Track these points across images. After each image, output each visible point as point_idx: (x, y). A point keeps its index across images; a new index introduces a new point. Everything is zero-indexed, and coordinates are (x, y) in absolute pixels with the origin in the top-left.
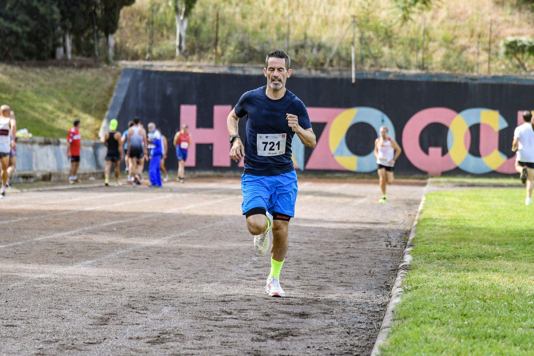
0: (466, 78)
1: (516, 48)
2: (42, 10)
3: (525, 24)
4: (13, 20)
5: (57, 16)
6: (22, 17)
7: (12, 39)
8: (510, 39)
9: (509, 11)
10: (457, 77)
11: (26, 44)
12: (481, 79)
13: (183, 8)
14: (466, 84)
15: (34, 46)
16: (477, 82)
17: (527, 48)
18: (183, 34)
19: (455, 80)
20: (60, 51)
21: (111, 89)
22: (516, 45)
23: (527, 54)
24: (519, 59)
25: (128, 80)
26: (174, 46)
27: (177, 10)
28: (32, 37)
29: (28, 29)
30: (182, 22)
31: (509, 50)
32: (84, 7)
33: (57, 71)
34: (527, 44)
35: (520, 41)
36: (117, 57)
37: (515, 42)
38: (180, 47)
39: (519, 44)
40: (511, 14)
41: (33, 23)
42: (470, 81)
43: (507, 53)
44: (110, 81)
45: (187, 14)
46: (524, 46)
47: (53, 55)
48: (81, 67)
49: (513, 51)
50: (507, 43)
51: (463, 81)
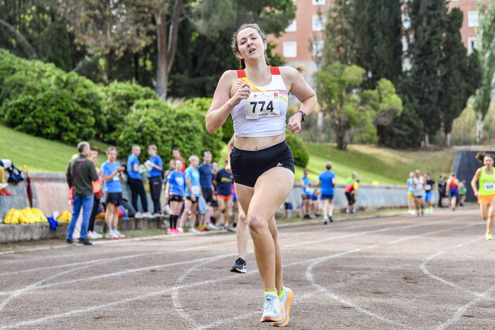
2: (415, 123)
4: (400, 128)
5: (422, 125)
6: (405, 127)
7: (400, 138)
11: (407, 140)
13: (480, 116)
15: (410, 141)
18: (481, 130)
20: (423, 143)
21: (451, 162)
25: (459, 157)
26: (476, 137)
27: (477, 118)
28: (410, 137)
29: (408, 133)
30: (480, 124)
32: (434, 120)
33: (423, 153)
36: (452, 145)
38: (479, 137)
41: (411, 130)
44: (450, 157)
45: (483, 119)
47: (419, 145)
48: (435, 150)
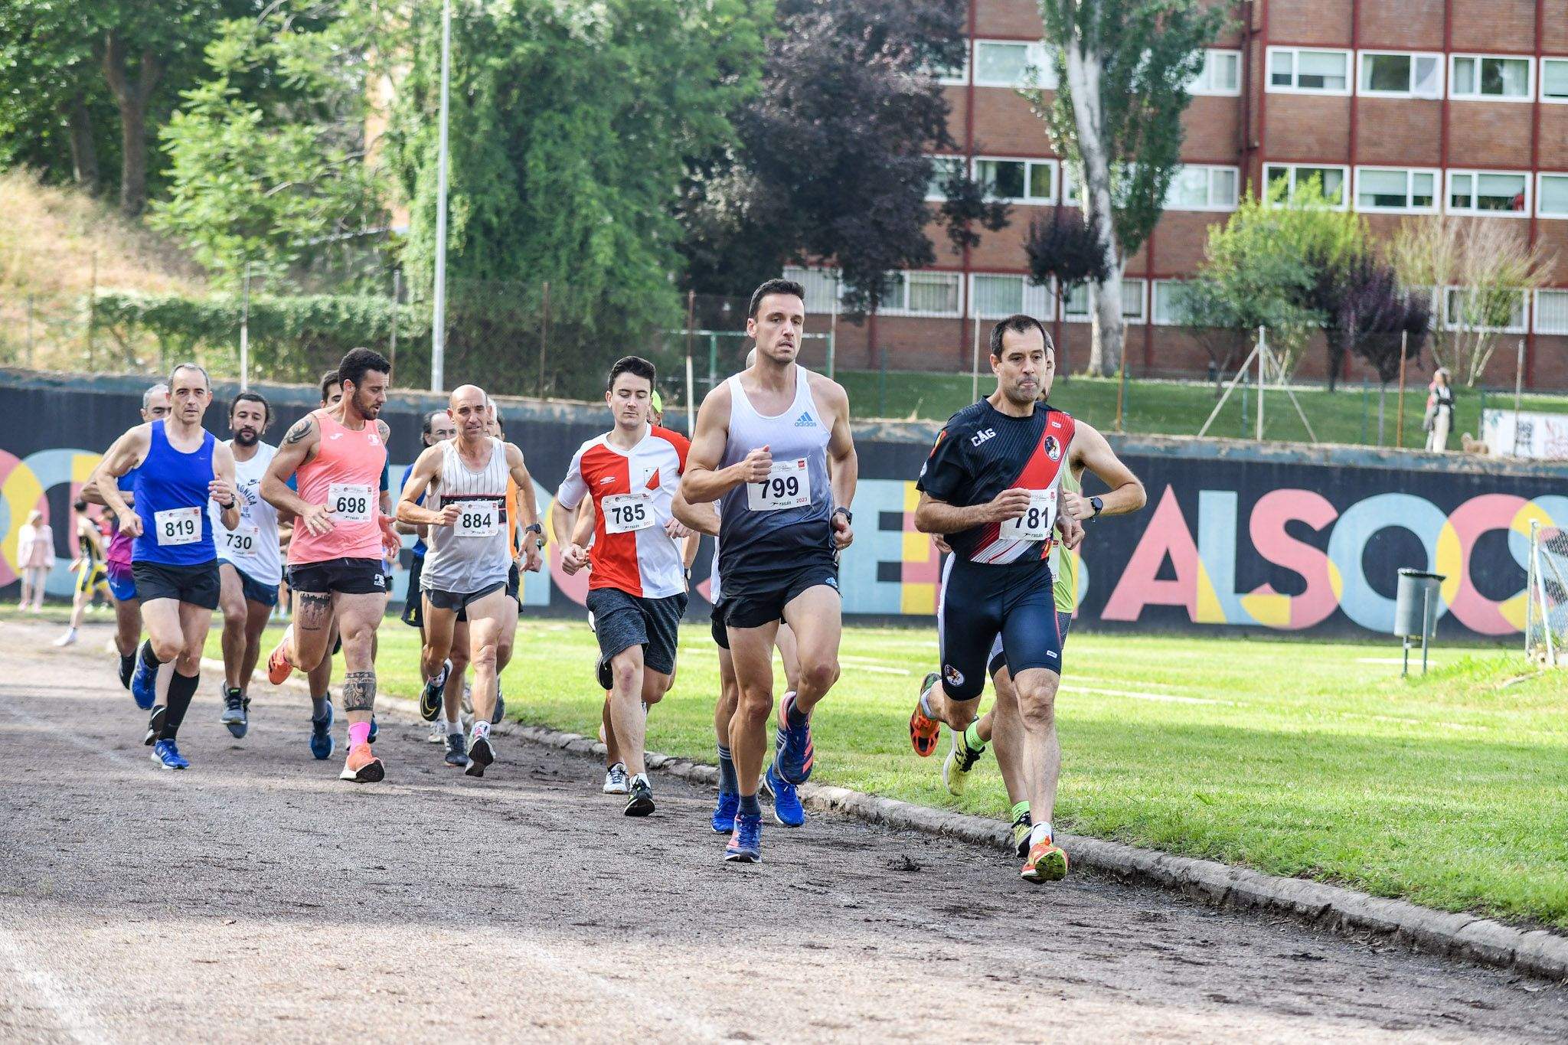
0: (39, 380)
1: (116, 314)
3: (118, 258)
8: (102, 293)
9: (81, 229)
10: (18, 378)
12: (72, 383)
14: (38, 394)
16: (64, 390)
17: (140, 314)
19: (13, 384)
22: (117, 308)
23: (139, 325)
24: (119, 338)
31: (101, 317)
34: (139, 304)
35: (125, 299)
37: (113, 301)
39: (123, 305)
40: (86, 233)
42: (47, 388)
43: (95, 325)
46: (133, 310)
49: (108, 319)
50: (97, 301)
51: (32, 387)
